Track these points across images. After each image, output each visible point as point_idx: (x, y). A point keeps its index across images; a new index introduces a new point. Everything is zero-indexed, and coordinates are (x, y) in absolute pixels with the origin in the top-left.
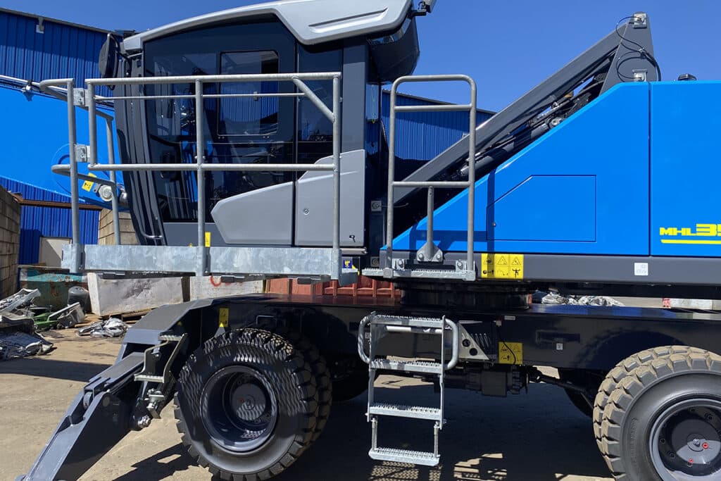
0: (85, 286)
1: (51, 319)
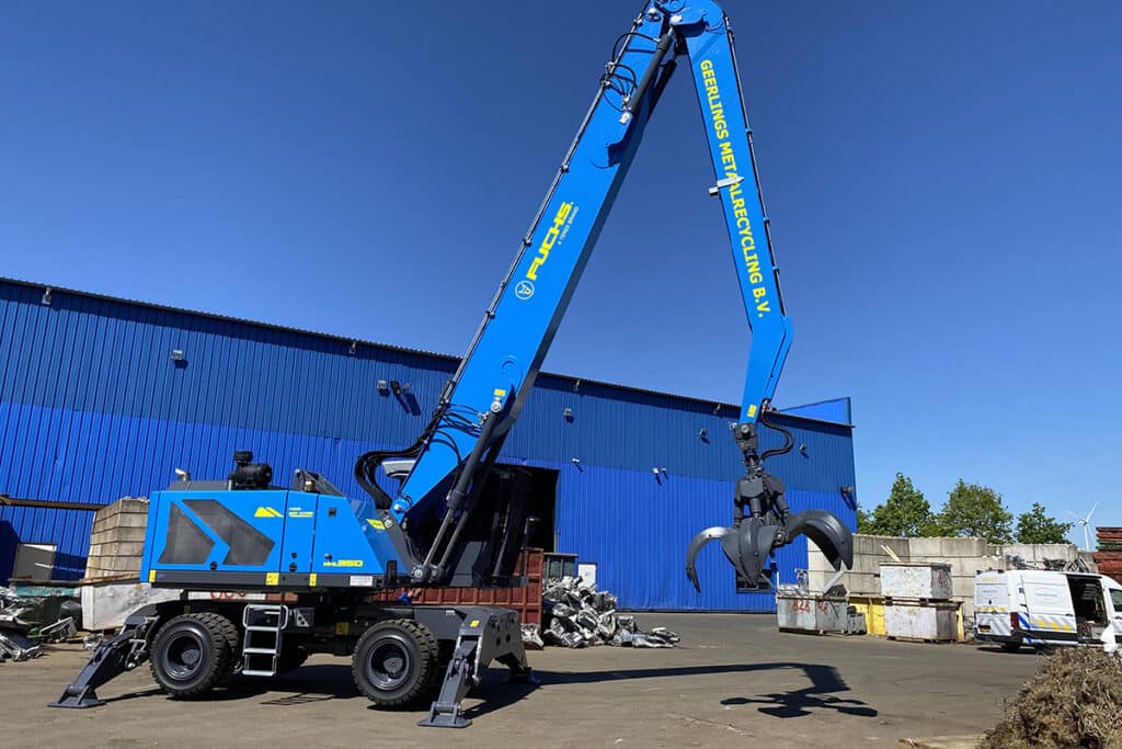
0: (78, 600)
1: (43, 633)
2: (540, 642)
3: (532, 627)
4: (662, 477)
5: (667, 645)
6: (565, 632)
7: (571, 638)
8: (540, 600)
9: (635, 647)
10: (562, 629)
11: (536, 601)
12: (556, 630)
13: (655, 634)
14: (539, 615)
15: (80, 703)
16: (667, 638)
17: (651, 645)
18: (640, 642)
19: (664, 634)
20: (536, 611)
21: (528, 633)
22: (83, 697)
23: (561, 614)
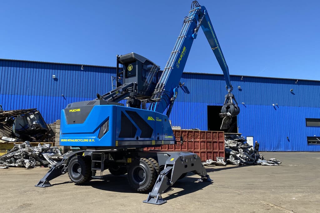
2: (225, 164)
3: (222, 158)
4: (276, 107)
5: (276, 165)
6: (235, 160)
7: (237, 162)
8: (224, 149)
9: (263, 165)
10: (234, 159)
11: (223, 149)
12: (231, 159)
13: (271, 161)
14: (224, 154)
15: (43, 186)
16: (276, 162)
17: (269, 164)
18: (264, 163)
19: (275, 160)
20: (223, 153)
21: (220, 160)
22: (44, 184)
23: (233, 154)
